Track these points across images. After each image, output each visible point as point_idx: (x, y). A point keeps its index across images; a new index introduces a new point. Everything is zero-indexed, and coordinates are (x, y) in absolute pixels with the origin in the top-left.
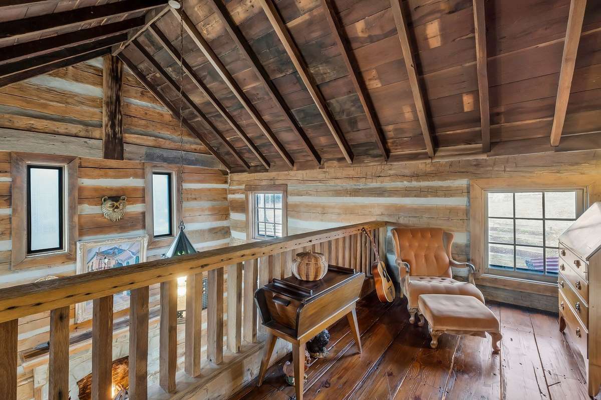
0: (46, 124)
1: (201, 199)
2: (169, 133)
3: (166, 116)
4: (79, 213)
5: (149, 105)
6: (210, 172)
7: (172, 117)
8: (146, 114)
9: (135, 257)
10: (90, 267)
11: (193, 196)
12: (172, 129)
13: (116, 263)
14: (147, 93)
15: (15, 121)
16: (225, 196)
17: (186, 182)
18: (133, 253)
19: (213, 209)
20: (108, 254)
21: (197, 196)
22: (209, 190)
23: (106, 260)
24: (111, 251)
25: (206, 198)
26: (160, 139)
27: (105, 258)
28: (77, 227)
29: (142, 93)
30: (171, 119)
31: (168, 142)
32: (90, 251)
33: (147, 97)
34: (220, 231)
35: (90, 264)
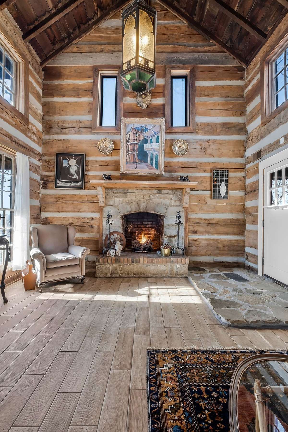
0: (109, 47)
1: (213, 95)
2: (185, 41)
3: (183, 27)
4: (123, 102)
5: (170, 22)
6: (224, 70)
7: (188, 28)
8: (167, 30)
9: (156, 136)
10: (128, 137)
11: (206, 93)
12: (188, 38)
13: (143, 138)
14: (169, 14)
15: (96, 48)
16: (241, 94)
17: (199, 79)
18: (155, 133)
19: (226, 103)
20: (139, 130)
21: (210, 93)
22: (223, 87)
23: (138, 135)
24: (140, 128)
25: (219, 95)
26: (177, 46)
27: (137, 133)
28: (122, 109)
29: (165, 15)
30: (187, 29)
31: (184, 47)
32: (128, 126)
33: (169, 17)
34: (234, 126)
35: (128, 135)
